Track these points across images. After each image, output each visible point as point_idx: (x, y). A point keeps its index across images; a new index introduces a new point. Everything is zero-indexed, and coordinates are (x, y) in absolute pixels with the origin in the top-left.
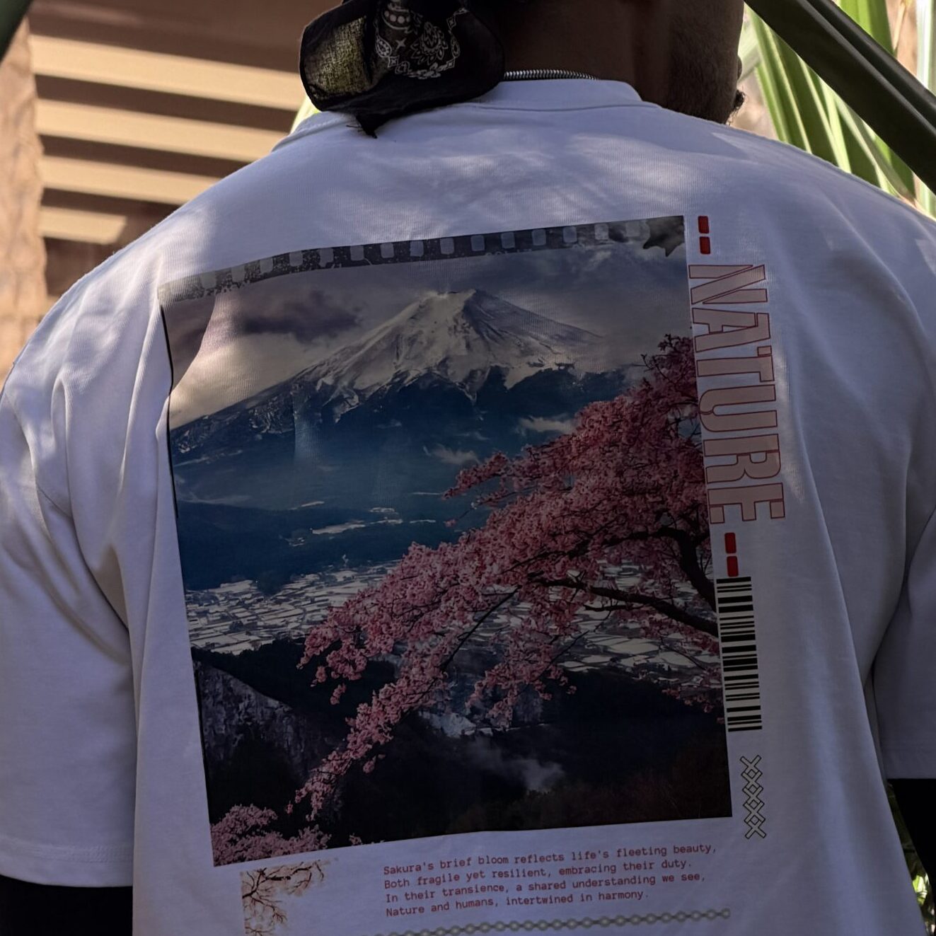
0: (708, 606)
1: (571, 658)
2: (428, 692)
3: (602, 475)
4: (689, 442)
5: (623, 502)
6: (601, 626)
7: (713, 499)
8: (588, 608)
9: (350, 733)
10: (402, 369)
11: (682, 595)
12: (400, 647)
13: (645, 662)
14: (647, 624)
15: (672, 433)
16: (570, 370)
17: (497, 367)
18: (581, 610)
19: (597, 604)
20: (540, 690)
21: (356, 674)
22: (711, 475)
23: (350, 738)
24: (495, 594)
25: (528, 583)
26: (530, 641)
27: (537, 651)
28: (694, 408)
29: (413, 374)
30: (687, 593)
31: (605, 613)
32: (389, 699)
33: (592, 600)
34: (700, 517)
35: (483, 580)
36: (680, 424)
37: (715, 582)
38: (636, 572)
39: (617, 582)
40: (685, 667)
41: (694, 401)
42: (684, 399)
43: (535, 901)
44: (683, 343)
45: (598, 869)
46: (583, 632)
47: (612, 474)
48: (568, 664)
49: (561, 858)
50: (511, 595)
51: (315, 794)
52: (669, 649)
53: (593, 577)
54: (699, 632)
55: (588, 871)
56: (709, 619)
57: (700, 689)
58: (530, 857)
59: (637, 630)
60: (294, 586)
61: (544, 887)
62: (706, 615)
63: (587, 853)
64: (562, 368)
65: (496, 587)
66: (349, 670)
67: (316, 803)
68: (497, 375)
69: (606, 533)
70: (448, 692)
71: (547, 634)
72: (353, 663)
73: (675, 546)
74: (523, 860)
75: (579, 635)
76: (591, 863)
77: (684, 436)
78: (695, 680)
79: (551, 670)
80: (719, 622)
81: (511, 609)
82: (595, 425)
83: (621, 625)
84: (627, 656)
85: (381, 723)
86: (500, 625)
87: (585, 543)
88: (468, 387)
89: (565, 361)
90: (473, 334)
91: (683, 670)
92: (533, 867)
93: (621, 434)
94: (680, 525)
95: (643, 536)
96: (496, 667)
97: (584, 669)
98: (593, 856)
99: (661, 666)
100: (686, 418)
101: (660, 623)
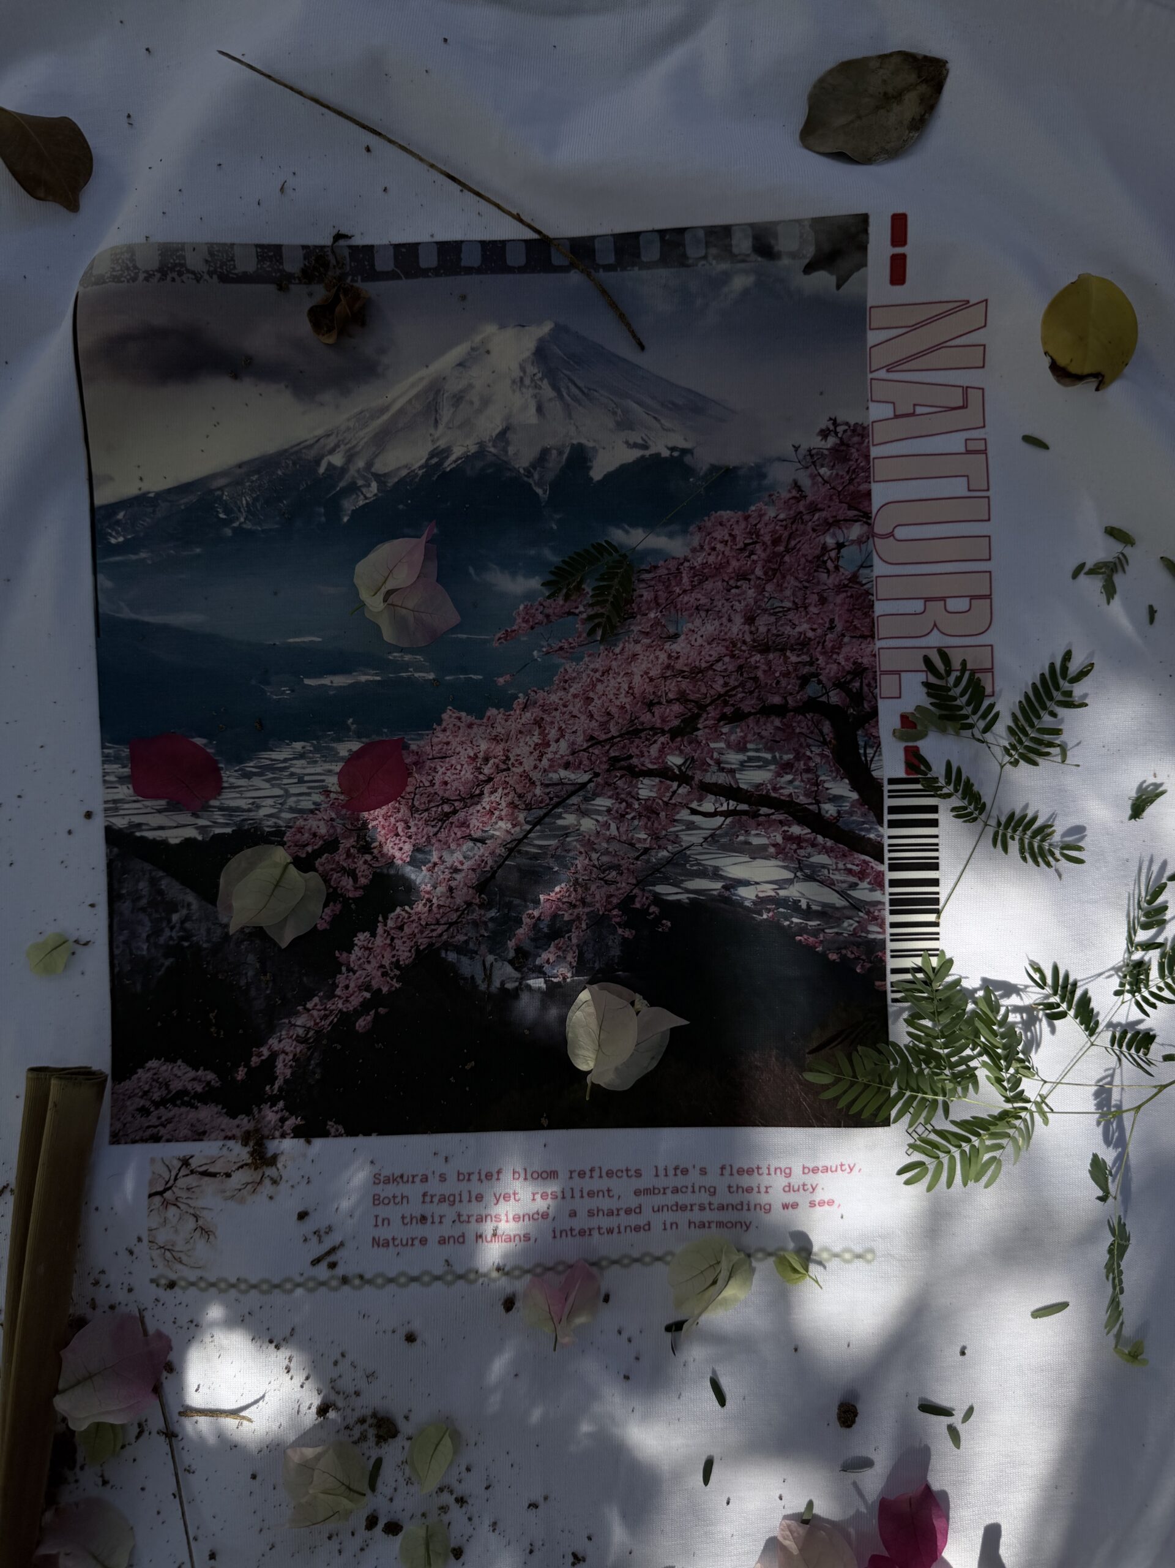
0: (872, 817)
1: (666, 880)
2: (456, 922)
3: (724, 620)
4: (854, 578)
5: (753, 660)
6: (712, 839)
7: (886, 662)
8: (694, 812)
9: (340, 973)
10: (442, 443)
11: (836, 799)
12: (419, 856)
13: (773, 894)
14: (779, 839)
15: (830, 565)
16: (687, 459)
17: (580, 445)
18: (684, 815)
19: (708, 806)
20: (618, 924)
21: (356, 889)
22: (884, 628)
23: (341, 980)
24: (560, 783)
25: (608, 770)
26: (607, 852)
27: (617, 867)
28: (866, 527)
29: (458, 452)
30: (842, 797)
31: (719, 820)
32: (401, 928)
33: (700, 800)
34: (866, 689)
35: (545, 763)
36: (844, 551)
37: (885, 782)
38: (766, 763)
39: (738, 776)
40: (832, 907)
41: (866, 517)
42: (852, 513)
43: (595, 1233)
44: (854, 431)
45: (690, 1189)
46: (685, 845)
47: (738, 619)
48: (660, 889)
49: (638, 1174)
50: (583, 786)
51: (282, 1057)
52: (810, 878)
53: (704, 766)
54: (857, 855)
55: (676, 1190)
56: (872, 836)
57: (852, 938)
58: (592, 1170)
59: (764, 847)
60: (274, 755)
61: (611, 1213)
62: (869, 830)
63: (676, 1169)
64: (676, 454)
65: (563, 773)
66: (347, 883)
67: (284, 1071)
68: (580, 457)
69: (726, 703)
70: (485, 923)
71: (632, 845)
72: (353, 874)
73: (827, 727)
74: (582, 1174)
75: (680, 849)
76: (680, 1181)
77: (847, 570)
78: (845, 924)
79: (635, 896)
80: (887, 842)
81: (583, 807)
82: (720, 547)
83: (741, 838)
84: (746, 883)
85: (386, 962)
86: (565, 827)
87: (696, 717)
88: (536, 476)
89: (682, 444)
90: (548, 392)
91: (829, 911)
92: (596, 1184)
93: (755, 562)
94: (835, 697)
95: (780, 711)
96: (557, 889)
97: (684, 897)
98: (685, 1172)
99: (796, 902)
100: (853, 542)
101: (798, 840)
